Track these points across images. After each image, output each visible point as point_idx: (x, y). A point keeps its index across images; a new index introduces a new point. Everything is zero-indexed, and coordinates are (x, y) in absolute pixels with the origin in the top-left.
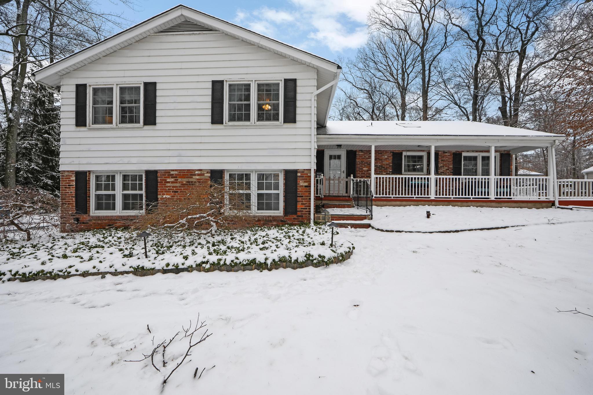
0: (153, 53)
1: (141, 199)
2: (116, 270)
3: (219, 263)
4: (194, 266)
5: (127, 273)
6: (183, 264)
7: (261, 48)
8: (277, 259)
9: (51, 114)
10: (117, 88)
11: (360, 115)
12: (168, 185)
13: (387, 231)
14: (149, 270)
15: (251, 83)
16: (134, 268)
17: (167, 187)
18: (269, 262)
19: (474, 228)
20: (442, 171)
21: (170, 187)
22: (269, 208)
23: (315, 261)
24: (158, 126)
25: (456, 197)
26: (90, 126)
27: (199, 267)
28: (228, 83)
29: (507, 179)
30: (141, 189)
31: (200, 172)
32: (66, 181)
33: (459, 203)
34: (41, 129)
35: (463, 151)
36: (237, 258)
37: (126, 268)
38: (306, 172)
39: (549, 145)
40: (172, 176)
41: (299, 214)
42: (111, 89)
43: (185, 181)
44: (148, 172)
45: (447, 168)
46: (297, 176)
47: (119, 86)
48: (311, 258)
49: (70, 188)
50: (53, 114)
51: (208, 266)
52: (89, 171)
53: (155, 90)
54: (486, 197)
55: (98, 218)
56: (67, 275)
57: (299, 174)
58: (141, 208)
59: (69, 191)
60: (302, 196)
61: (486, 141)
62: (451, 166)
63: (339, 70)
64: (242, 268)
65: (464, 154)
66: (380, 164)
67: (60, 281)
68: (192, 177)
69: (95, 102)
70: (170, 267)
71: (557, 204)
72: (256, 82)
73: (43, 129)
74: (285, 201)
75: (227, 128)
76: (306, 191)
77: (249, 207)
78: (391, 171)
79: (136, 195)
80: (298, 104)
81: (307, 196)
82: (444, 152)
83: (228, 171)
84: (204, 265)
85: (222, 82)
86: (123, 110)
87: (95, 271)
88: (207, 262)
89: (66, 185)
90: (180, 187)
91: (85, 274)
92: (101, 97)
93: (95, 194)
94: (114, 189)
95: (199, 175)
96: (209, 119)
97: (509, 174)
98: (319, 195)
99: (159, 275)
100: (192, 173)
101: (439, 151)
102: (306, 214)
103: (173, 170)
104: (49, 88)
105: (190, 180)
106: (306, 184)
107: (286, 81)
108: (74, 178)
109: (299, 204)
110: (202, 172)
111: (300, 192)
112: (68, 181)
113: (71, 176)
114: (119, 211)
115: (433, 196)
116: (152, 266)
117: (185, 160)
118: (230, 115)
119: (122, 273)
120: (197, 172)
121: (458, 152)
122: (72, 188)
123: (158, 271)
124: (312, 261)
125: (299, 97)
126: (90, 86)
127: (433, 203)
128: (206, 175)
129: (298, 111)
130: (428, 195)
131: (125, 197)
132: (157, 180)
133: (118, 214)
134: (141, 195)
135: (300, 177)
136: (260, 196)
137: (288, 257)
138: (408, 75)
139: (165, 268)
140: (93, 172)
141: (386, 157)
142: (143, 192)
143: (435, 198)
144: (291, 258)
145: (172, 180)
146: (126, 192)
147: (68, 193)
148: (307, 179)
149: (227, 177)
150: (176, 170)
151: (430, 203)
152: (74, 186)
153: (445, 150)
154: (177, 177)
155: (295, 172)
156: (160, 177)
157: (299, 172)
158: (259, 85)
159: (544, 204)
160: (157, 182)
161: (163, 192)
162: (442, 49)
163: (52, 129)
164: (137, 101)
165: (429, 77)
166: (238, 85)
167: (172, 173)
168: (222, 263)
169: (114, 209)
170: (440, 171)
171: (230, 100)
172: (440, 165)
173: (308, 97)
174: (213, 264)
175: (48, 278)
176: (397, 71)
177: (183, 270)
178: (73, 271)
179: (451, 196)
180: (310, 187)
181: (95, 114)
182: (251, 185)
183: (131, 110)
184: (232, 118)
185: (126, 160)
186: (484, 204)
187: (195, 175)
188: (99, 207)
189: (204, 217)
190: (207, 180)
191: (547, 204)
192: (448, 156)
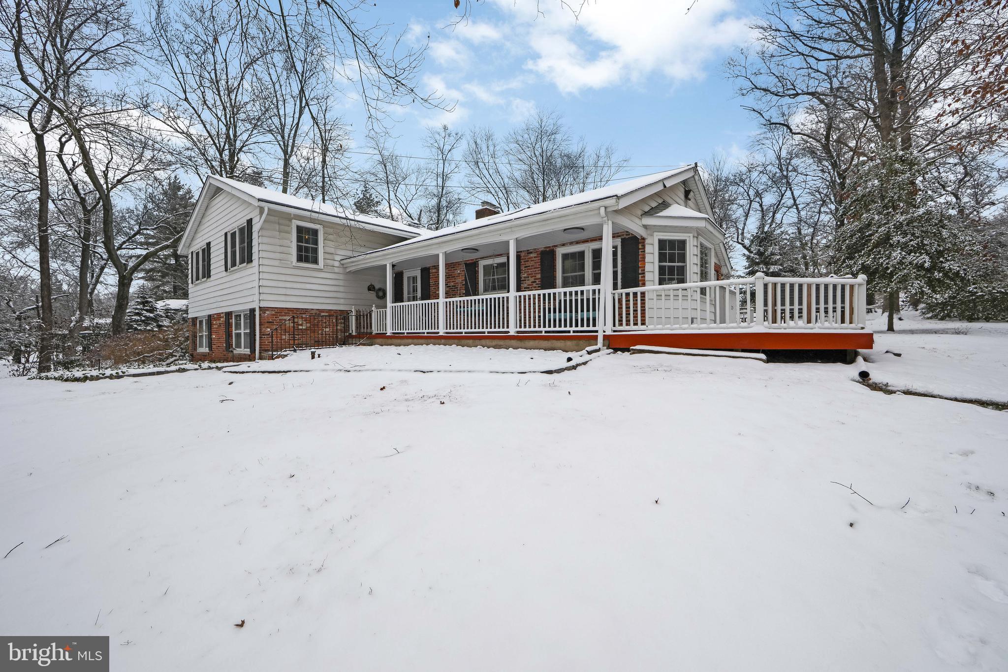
15: (236, 230)
35: (556, 246)
40: (215, 319)
44: (209, 317)
45: (532, 279)
46: (254, 315)
47: (201, 249)
52: (196, 318)
61: (498, 233)
62: (539, 276)
66: (452, 284)
72: (238, 228)
74: (250, 340)
75: (230, 274)
78: (464, 292)
80: (253, 243)
82: (529, 252)
90: (217, 328)
101: (521, 252)
107: (248, 222)
114: (204, 349)
118: (232, 262)
120: (222, 315)
121: (548, 249)
125: (253, 236)
128: (224, 317)
129: (253, 250)
149: (233, 318)
153: (530, 247)
155: (253, 310)
156: (212, 321)
158: (240, 230)
160: (211, 325)
167: (215, 316)
170: (524, 285)
171: (232, 248)
172: (524, 275)
179: (542, 329)
182: (241, 325)
190: (225, 321)
192: (535, 257)
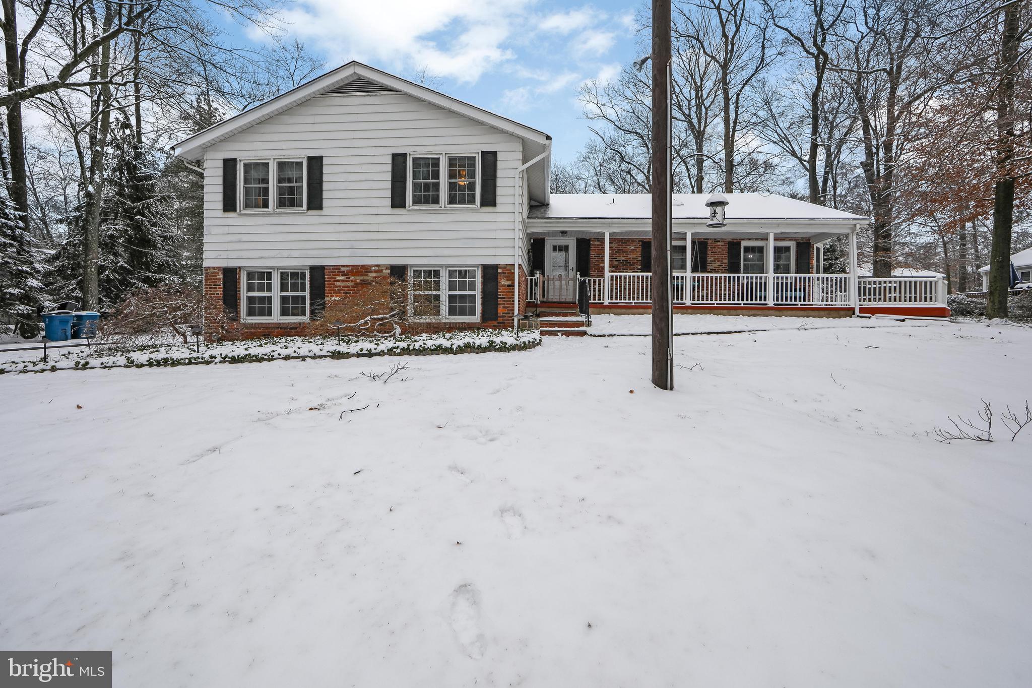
0: (318, 119)
1: (304, 302)
2: (315, 354)
3: (408, 348)
4: (386, 351)
5: (325, 356)
6: (375, 349)
7: (451, 112)
8: (462, 345)
9: (144, 184)
10: (273, 163)
11: (630, 174)
12: (338, 284)
13: (599, 336)
14: (344, 354)
15: (440, 156)
16: (332, 352)
17: (337, 287)
18: (454, 347)
19: (699, 331)
20: (712, 268)
21: (340, 286)
22: (463, 312)
23: (497, 347)
24: (325, 211)
25: (721, 302)
26: (240, 212)
27: (390, 352)
28: (412, 157)
29: (805, 278)
30: (303, 289)
31: (377, 268)
32: (212, 279)
33: (725, 311)
34: (131, 208)
35: (743, 240)
36: (425, 344)
37: (324, 353)
38: (508, 267)
39: (849, 231)
40: (342, 273)
41: (500, 320)
42: (267, 165)
43: (358, 279)
44: (313, 269)
45: (719, 263)
46: (497, 273)
47: (276, 161)
48: (494, 344)
49: (216, 288)
50: (147, 185)
51: (398, 351)
52: (240, 267)
53: (322, 165)
54: (763, 302)
55: (252, 326)
56: (271, 359)
57: (500, 271)
58: (304, 314)
59: (215, 293)
60: (504, 298)
61: (761, 226)
62: (726, 261)
63: (548, 141)
64: (430, 352)
65: (744, 244)
66: (623, 258)
67: (265, 363)
68: (368, 275)
69: (246, 181)
70: (364, 352)
71: (857, 312)
72: (447, 156)
73: (135, 208)
74: (483, 304)
75: (410, 213)
76: (509, 292)
77: (438, 313)
78: (639, 267)
79: (298, 297)
80: (499, 182)
81: (511, 298)
82: (716, 241)
83: (412, 266)
84: (394, 350)
85: (404, 156)
86: (281, 191)
87: (296, 355)
88: (398, 347)
89: (211, 285)
90: (352, 287)
91: (287, 358)
92: (254, 174)
93: (247, 296)
94: (269, 290)
95: (375, 272)
96: (388, 202)
97: (809, 271)
98: (533, 300)
99: (354, 359)
100: (368, 269)
101: (708, 239)
102: (509, 320)
103: (344, 266)
104: (187, 163)
105: (366, 278)
106: (509, 283)
107: (484, 154)
108: (221, 276)
109: (500, 307)
110: (380, 268)
111: (501, 292)
112: (214, 279)
113: (218, 273)
114: (276, 317)
115: (688, 302)
116: (348, 351)
117: (359, 252)
118: (414, 196)
119: (321, 357)
120: (373, 268)
121: (735, 241)
122: (219, 288)
123: (353, 355)
124: (495, 346)
125: (499, 174)
126: (240, 161)
127: (689, 311)
128: (384, 271)
129: (499, 191)
130: (682, 299)
131: (284, 299)
132: (324, 278)
133: (275, 321)
134: (304, 298)
135: (501, 273)
136: (452, 298)
137: (472, 344)
138: (707, 109)
139: (359, 352)
140: (244, 268)
141: (632, 248)
142: (307, 294)
143: (692, 304)
144: (475, 344)
145: (343, 278)
146: (285, 294)
147: (214, 294)
148: (510, 277)
149: (410, 273)
150: (347, 266)
151: (685, 311)
152: (222, 286)
153: (718, 237)
154: (348, 275)
155: (495, 267)
156: (328, 275)
157: (500, 268)
158: (450, 159)
159: (842, 313)
160: (325, 281)
161: (331, 293)
162: (757, 68)
163: (148, 208)
164: (300, 179)
165: (737, 115)
166: (425, 159)
167: (343, 269)
168: (411, 348)
169: (270, 314)
170: (710, 267)
171: (415, 177)
172: (710, 259)
173: (511, 173)
174: (403, 349)
175: (254, 361)
176: (689, 102)
177: (375, 354)
178: (276, 355)
180: (514, 286)
181: (246, 196)
182: (441, 282)
183: (291, 190)
184: (416, 201)
185: (285, 254)
186: (759, 312)
187: (371, 272)
188: (251, 313)
189: (386, 318)
190: (386, 277)
191: (847, 312)
192: (722, 246)
